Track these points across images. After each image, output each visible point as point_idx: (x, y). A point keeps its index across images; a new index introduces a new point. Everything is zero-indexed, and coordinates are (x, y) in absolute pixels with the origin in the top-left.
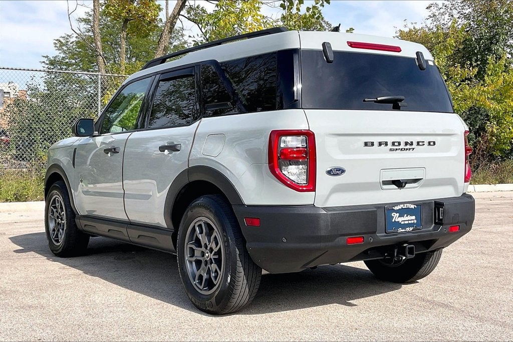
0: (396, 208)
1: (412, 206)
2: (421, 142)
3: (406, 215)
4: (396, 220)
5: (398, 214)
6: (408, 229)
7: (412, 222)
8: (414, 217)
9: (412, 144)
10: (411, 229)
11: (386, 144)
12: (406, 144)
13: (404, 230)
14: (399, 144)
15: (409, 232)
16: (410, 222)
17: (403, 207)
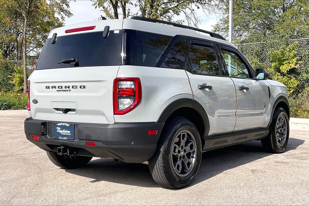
0: (59, 124)
1: (68, 125)
2: (75, 86)
3: (64, 130)
4: (59, 132)
5: (60, 128)
6: (64, 138)
7: (68, 134)
8: (69, 132)
9: (69, 87)
10: (66, 138)
11: (55, 87)
12: (66, 87)
13: (62, 138)
14: (62, 87)
15: (65, 140)
16: (66, 134)
17: (62, 125)
